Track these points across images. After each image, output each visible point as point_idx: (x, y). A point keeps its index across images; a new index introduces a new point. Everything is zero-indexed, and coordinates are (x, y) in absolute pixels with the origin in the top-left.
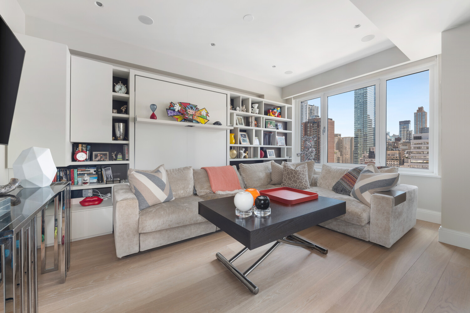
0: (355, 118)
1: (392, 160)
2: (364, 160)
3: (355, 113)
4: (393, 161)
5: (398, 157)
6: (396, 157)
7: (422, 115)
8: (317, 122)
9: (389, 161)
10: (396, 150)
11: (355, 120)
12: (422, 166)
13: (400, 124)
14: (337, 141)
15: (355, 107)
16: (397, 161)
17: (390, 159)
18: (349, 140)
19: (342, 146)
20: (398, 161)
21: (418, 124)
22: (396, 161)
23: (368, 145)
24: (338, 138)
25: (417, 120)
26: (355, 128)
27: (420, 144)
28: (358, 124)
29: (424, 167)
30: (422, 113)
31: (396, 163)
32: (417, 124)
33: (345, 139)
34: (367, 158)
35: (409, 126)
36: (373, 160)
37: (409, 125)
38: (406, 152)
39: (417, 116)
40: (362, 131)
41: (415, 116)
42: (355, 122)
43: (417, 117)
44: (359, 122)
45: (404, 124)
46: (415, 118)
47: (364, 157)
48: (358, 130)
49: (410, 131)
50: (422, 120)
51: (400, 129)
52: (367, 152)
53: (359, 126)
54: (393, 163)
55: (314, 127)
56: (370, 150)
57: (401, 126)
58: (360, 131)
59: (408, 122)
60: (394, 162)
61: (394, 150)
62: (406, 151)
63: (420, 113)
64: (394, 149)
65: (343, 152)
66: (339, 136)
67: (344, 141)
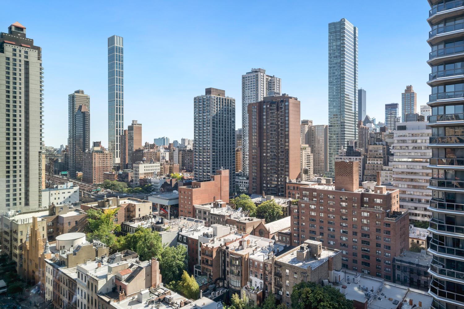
0: (329, 98)
1: (375, 157)
2: (340, 158)
3: (330, 91)
4: (376, 159)
5: (382, 154)
6: (380, 154)
7: (411, 97)
8: (276, 102)
9: (371, 159)
10: (379, 144)
11: (329, 101)
12: (407, 166)
13: (386, 108)
14: (307, 131)
15: (329, 83)
16: (381, 159)
17: (372, 157)
18: (323, 130)
19: (314, 138)
20: (382, 159)
21: (406, 109)
22: (379, 159)
23: (346, 136)
24: (308, 126)
25: (405, 103)
26: (329, 112)
27: (404, 136)
28: (334, 106)
30: (411, 94)
31: (379, 162)
32: (405, 109)
33: (318, 128)
34: (344, 156)
35: (397, 112)
36: (352, 159)
37: (397, 110)
38: (392, 147)
39: (405, 97)
40: (339, 116)
41: (403, 98)
42: (329, 103)
43: (405, 99)
44: (334, 104)
45: (391, 108)
46: (402, 100)
47: (340, 155)
48: (334, 115)
49: (398, 118)
50: (411, 103)
51: (387, 115)
52: (344, 147)
53: (334, 110)
54: (376, 162)
55: (272, 109)
56: (348, 144)
57: (387, 111)
58: (336, 117)
59: (394, 106)
60: (377, 160)
61: (377, 145)
62: (392, 145)
63: (409, 94)
64: (377, 143)
65: (315, 147)
66: (309, 124)
67: (317, 130)
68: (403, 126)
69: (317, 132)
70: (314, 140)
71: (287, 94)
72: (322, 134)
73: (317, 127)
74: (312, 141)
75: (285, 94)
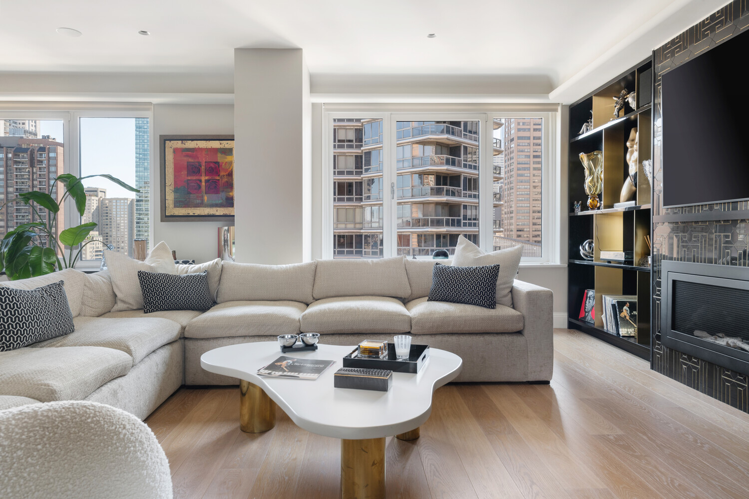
0: (137, 153)
3: (138, 141)
8: (28, 149)
11: (136, 158)
14: (95, 208)
15: (137, 127)
18: (126, 207)
19: (109, 221)
24: (97, 198)
26: (136, 176)
28: (144, 168)
33: (116, 202)
42: (136, 162)
48: (146, 183)
53: (146, 174)
55: (19, 162)
65: (111, 236)
66: (100, 194)
67: (114, 207)
69: (114, 210)
70: (109, 223)
71: (52, 137)
72: (124, 214)
73: (114, 201)
74: (106, 226)
75: (48, 137)
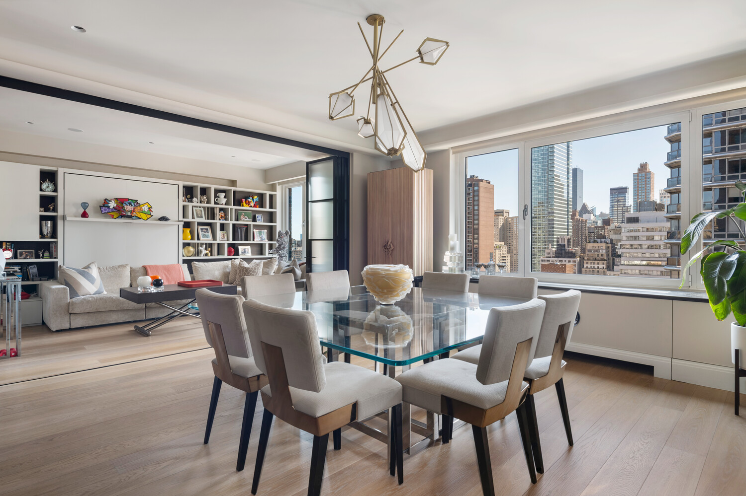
1: (596, 260)
2: (547, 261)
4: (596, 262)
5: (605, 254)
6: (602, 255)
7: (646, 178)
9: (590, 261)
10: (601, 242)
12: (640, 271)
13: (611, 194)
14: (501, 225)
16: (603, 262)
17: (591, 259)
19: (511, 234)
20: (605, 262)
21: (640, 194)
22: (601, 261)
23: (556, 232)
24: (503, 218)
25: (638, 187)
27: (637, 231)
28: (539, 191)
29: (641, 272)
30: (646, 175)
31: (601, 266)
32: (638, 195)
34: (553, 257)
35: (627, 198)
36: (564, 261)
37: (627, 196)
38: (619, 245)
39: (638, 179)
40: (546, 205)
41: (635, 180)
43: (638, 182)
44: (540, 188)
45: (618, 193)
46: (634, 183)
47: (548, 255)
48: (539, 203)
49: (627, 207)
50: (646, 186)
51: (612, 202)
52: (553, 245)
53: (540, 196)
54: (596, 266)
56: (558, 241)
57: (612, 198)
58: (542, 206)
59: (622, 191)
60: (598, 264)
61: (598, 242)
62: (619, 244)
63: (644, 174)
64: (599, 240)
65: (512, 246)
66: (505, 214)
67: (515, 223)
68: (634, 218)
69: (515, 226)
70: (511, 236)
71: (476, 176)
73: (515, 219)
74: (509, 238)
75: (474, 176)
